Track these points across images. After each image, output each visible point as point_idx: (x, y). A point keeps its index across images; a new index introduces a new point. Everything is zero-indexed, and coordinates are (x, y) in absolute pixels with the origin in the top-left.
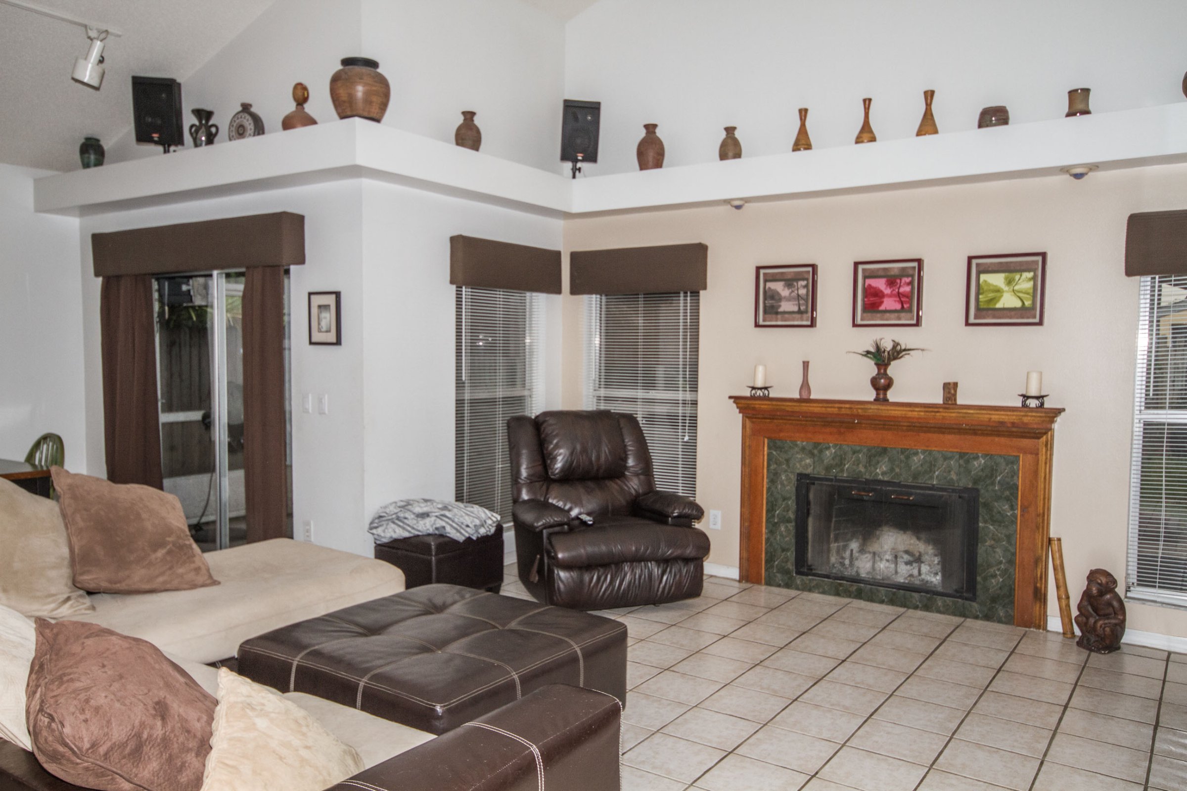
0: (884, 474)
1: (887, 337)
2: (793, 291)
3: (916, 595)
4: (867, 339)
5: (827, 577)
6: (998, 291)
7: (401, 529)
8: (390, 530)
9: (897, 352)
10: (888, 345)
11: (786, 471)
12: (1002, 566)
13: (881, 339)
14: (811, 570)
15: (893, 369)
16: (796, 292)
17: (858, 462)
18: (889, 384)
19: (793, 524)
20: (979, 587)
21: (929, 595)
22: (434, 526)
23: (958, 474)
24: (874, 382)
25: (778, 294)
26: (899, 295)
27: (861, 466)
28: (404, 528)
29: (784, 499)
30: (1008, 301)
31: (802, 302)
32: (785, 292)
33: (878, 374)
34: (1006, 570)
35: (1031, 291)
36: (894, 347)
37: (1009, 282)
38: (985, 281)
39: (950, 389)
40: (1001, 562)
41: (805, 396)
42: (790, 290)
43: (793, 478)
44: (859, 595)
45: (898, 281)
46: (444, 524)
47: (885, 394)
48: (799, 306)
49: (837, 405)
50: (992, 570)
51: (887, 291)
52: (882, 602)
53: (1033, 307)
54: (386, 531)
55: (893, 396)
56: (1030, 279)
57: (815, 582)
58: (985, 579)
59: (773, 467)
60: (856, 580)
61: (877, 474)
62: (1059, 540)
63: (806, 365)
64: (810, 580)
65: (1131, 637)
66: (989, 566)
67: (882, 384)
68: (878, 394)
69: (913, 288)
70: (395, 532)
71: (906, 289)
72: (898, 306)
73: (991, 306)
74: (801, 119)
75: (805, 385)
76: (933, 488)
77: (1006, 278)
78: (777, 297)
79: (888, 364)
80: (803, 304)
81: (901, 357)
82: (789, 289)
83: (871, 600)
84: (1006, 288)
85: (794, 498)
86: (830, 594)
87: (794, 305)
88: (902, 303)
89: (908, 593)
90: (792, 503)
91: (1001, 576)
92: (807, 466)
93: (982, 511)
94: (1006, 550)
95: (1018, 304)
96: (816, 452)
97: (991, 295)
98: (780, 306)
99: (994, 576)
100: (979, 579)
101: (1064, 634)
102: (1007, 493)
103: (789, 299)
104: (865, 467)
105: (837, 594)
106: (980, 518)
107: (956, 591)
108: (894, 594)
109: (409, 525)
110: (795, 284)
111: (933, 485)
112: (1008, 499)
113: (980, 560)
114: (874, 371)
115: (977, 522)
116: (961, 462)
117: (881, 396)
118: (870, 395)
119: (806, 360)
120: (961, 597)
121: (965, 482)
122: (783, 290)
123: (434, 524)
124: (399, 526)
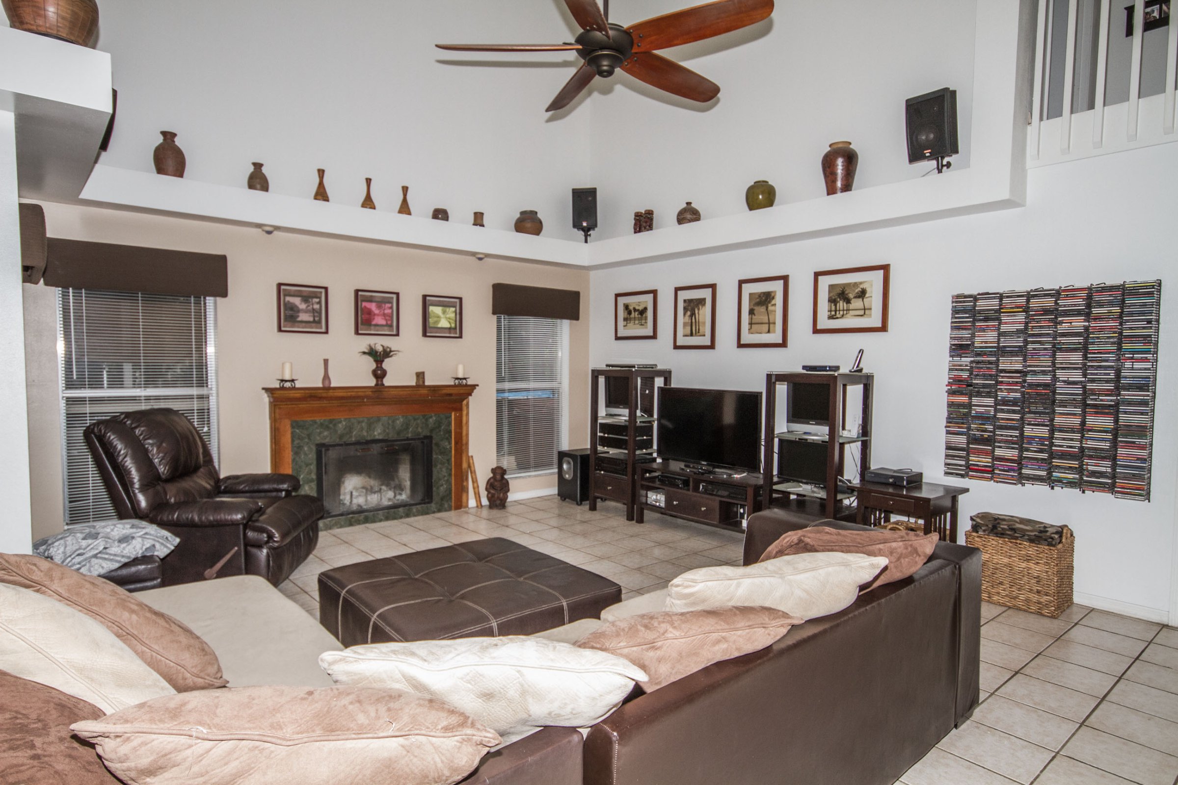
0: (379, 434)
1: (379, 343)
2: (308, 306)
3: (401, 510)
4: (364, 343)
5: (342, 515)
6: (439, 317)
7: (108, 562)
8: (96, 567)
9: (387, 353)
10: (380, 349)
11: (308, 443)
12: (446, 479)
13: (375, 344)
14: (329, 513)
15: (387, 364)
16: (311, 306)
17: (362, 429)
18: (384, 373)
19: (315, 482)
20: (434, 494)
21: (407, 508)
22: (144, 548)
23: (422, 428)
24: (374, 373)
25: (296, 306)
26: (384, 315)
27: (364, 431)
28: (111, 560)
29: (307, 465)
30: (444, 324)
31: (316, 314)
32: (303, 306)
33: (377, 367)
34: (448, 480)
35: (454, 319)
36: (384, 350)
37: (444, 312)
38: (432, 311)
39: (420, 375)
40: (445, 476)
41: (327, 385)
42: (306, 305)
43: (314, 448)
44: (367, 520)
45: (383, 305)
46: (152, 542)
47: (382, 381)
48: (314, 317)
49: (356, 390)
50: (441, 482)
51: (377, 311)
52: (381, 521)
53: (456, 328)
54: (92, 569)
55: (387, 382)
56: (453, 312)
57: (334, 522)
58: (438, 488)
59: (296, 442)
60: (361, 511)
61: (375, 436)
62: (472, 457)
63: (326, 362)
64: (330, 521)
65: (512, 497)
66: (440, 480)
67: (379, 374)
68: (377, 381)
69: (392, 311)
70: (103, 567)
71: (388, 311)
72: (383, 322)
73: (436, 326)
74: (319, 176)
75: (326, 377)
76: (408, 439)
77: (442, 310)
78: (295, 309)
79: (383, 361)
80: (317, 316)
81: (391, 356)
82: (305, 303)
83: (374, 521)
84: (442, 316)
85: (315, 462)
86: (346, 527)
87: (310, 316)
88: (386, 320)
89: (396, 510)
90: (313, 467)
91: (446, 484)
92: (325, 437)
93: (434, 447)
94: (447, 469)
95: (448, 325)
96: (331, 426)
97: (435, 319)
98: (298, 316)
99: (442, 485)
100: (434, 489)
101: (477, 507)
102: (447, 435)
103: (306, 311)
104: (367, 432)
105: (351, 525)
106: (434, 453)
107: (422, 500)
108: (388, 513)
109: (115, 555)
110: (310, 300)
111: (407, 437)
112: (447, 439)
113: (434, 477)
114: (374, 366)
115: (432, 456)
116: (423, 420)
117: (380, 382)
118: (372, 382)
119: (326, 358)
120: (424, 503)
121: (426, 433)
122: (301, 304)
123: (143, 545)
124: (105, 559)
